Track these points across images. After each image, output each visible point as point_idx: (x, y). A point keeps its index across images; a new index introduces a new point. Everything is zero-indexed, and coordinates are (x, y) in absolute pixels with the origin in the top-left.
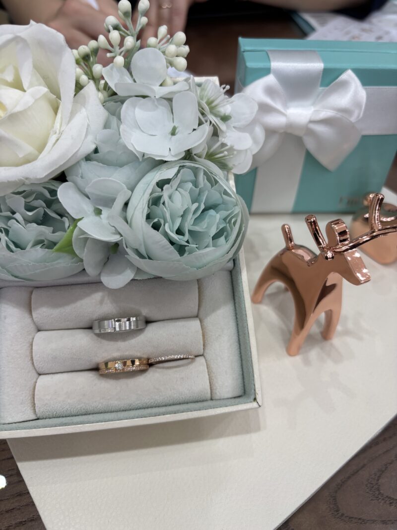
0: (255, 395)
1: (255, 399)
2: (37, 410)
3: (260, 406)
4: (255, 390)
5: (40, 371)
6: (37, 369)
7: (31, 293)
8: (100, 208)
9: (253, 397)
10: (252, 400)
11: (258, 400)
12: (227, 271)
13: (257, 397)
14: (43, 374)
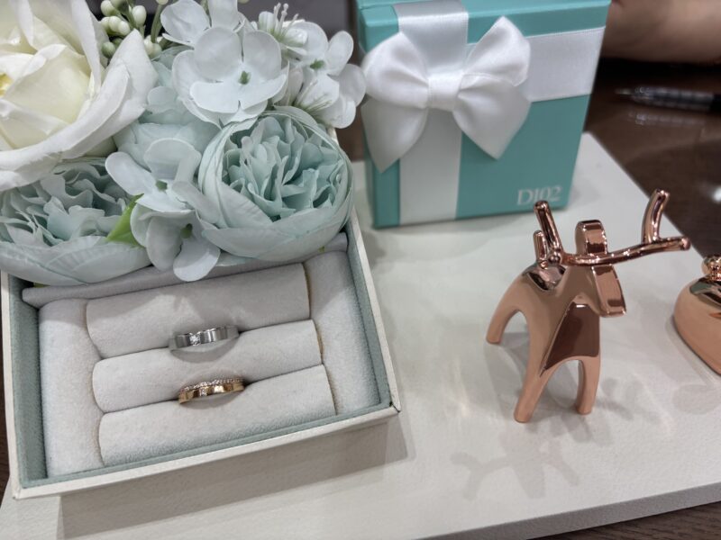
0: (391, 399)
1: (391, 404)
3: (399, 412)
4: (389, 391)
6: (101, 406)
8: (165, 181)
9: (387, 401)
10: (387, 405)
11: (395, 403)
12: (342, 251)
13: (393, 400)
14: (109, 412)
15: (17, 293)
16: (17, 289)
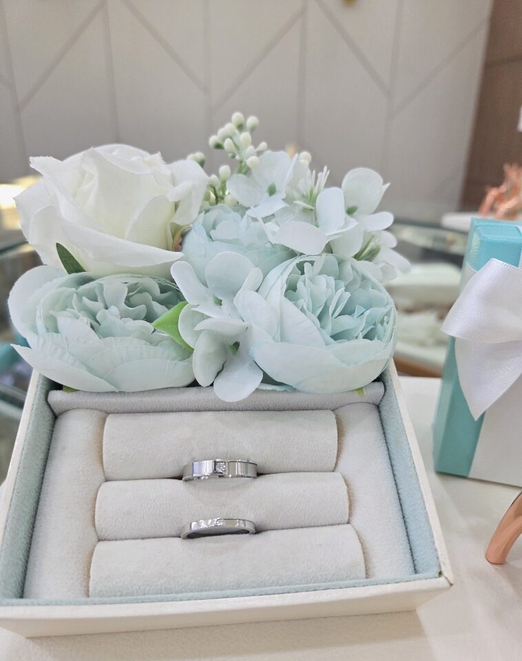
0: (440, 567)
1: (440, 573)
2: (91, 589)
3: (451, 585)
4: (438, 558)
5: (103, 534)
7: (104, 420)
8: (220, 298)
9: (436, 571)
10: (437, 575)
11: (445, 573)
12: (374, 404)
13: (443, 569)
14: (105, 540)
15: (44, 391)
16: (45, 387)
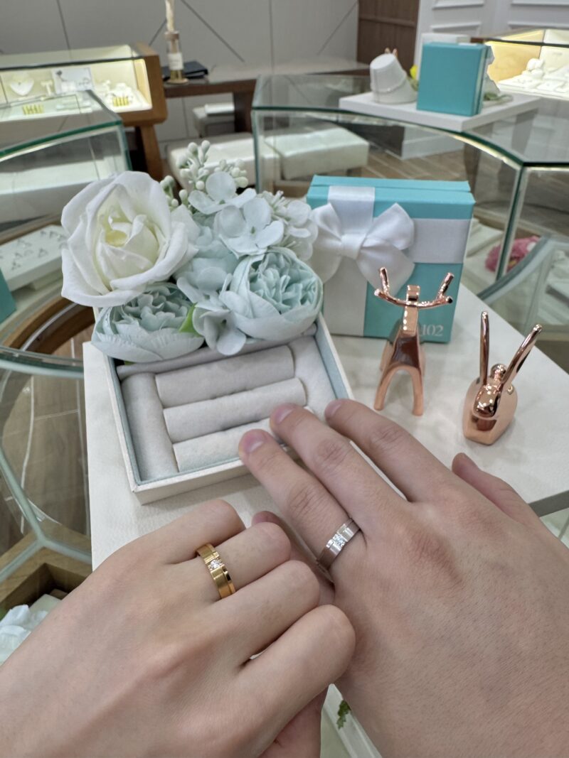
2: (179, 468)
5: (174, 440)
7: (155, 378)
8: (207, 294)
12: (312, 336)
14: (176, 442)
